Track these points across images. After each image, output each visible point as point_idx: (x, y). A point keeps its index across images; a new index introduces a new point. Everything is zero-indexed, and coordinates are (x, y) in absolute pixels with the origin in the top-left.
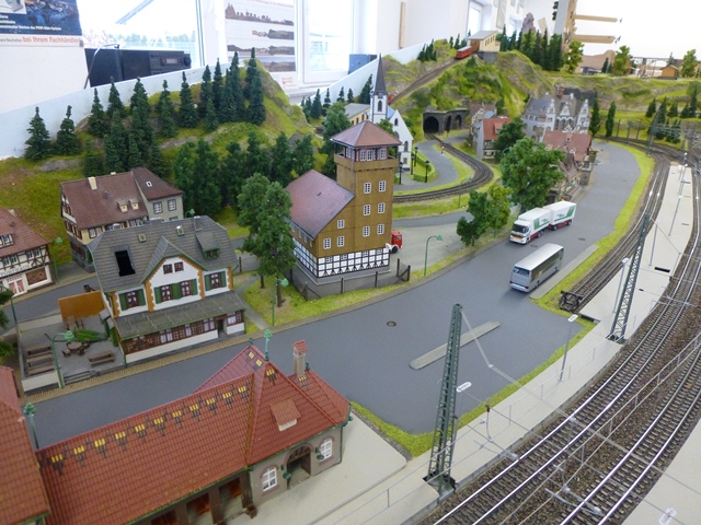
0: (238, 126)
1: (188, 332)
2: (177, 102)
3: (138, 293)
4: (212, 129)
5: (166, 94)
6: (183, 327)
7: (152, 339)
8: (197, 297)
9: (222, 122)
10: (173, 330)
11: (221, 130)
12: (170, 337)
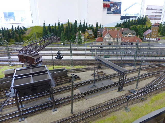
0: (141, 25)
2: (133, 22)
3: (126, 36)
4: (138, 25)
5: (132, 21)
9: (139, 24)
11: (139, 25)
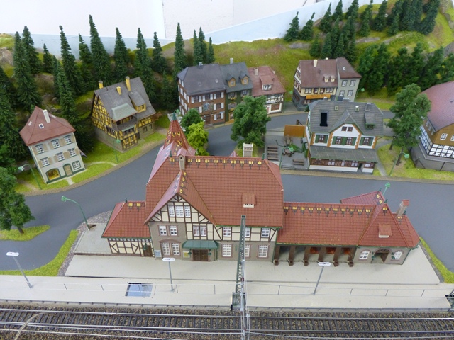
0: (410, 34)
1: (343, 164)
2: (375, 12)
3: (325, 137)
4: (393, 34)
6: (341, 161)
7: (324, 162)
8: (353, 147)
9: (400, 30)
10: (336, 161)
11: (399, 36)
12: (333, 163)
